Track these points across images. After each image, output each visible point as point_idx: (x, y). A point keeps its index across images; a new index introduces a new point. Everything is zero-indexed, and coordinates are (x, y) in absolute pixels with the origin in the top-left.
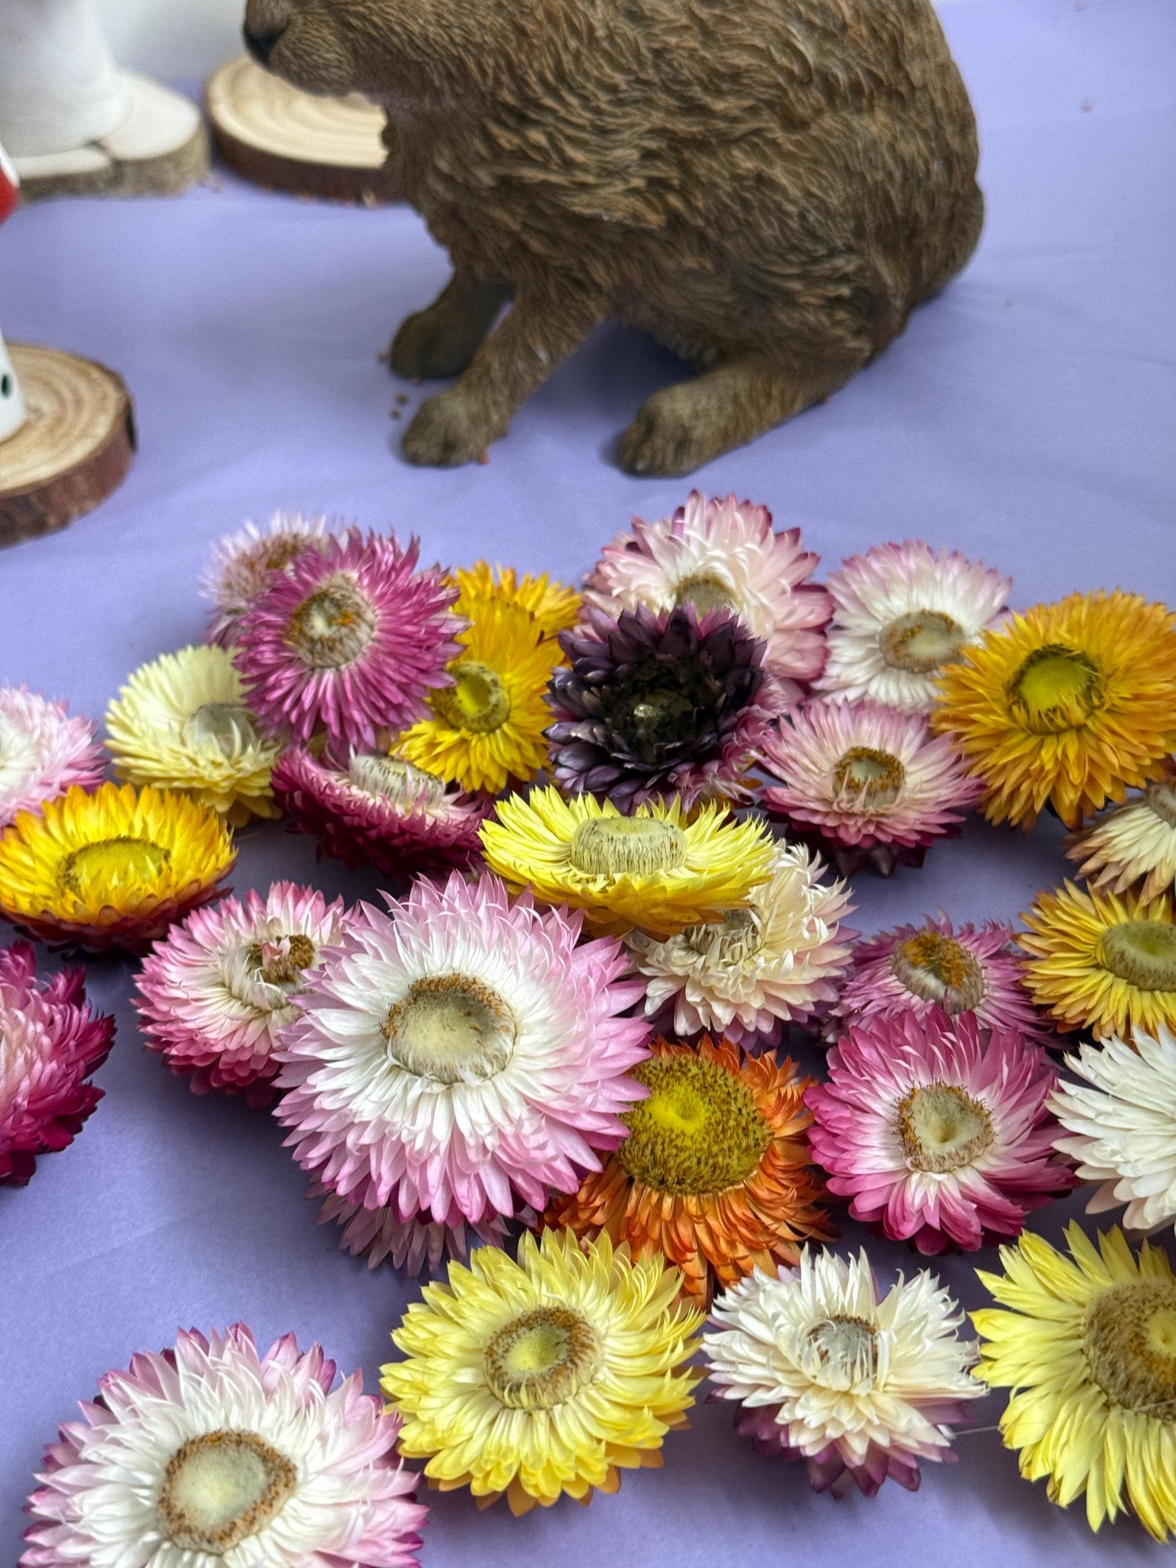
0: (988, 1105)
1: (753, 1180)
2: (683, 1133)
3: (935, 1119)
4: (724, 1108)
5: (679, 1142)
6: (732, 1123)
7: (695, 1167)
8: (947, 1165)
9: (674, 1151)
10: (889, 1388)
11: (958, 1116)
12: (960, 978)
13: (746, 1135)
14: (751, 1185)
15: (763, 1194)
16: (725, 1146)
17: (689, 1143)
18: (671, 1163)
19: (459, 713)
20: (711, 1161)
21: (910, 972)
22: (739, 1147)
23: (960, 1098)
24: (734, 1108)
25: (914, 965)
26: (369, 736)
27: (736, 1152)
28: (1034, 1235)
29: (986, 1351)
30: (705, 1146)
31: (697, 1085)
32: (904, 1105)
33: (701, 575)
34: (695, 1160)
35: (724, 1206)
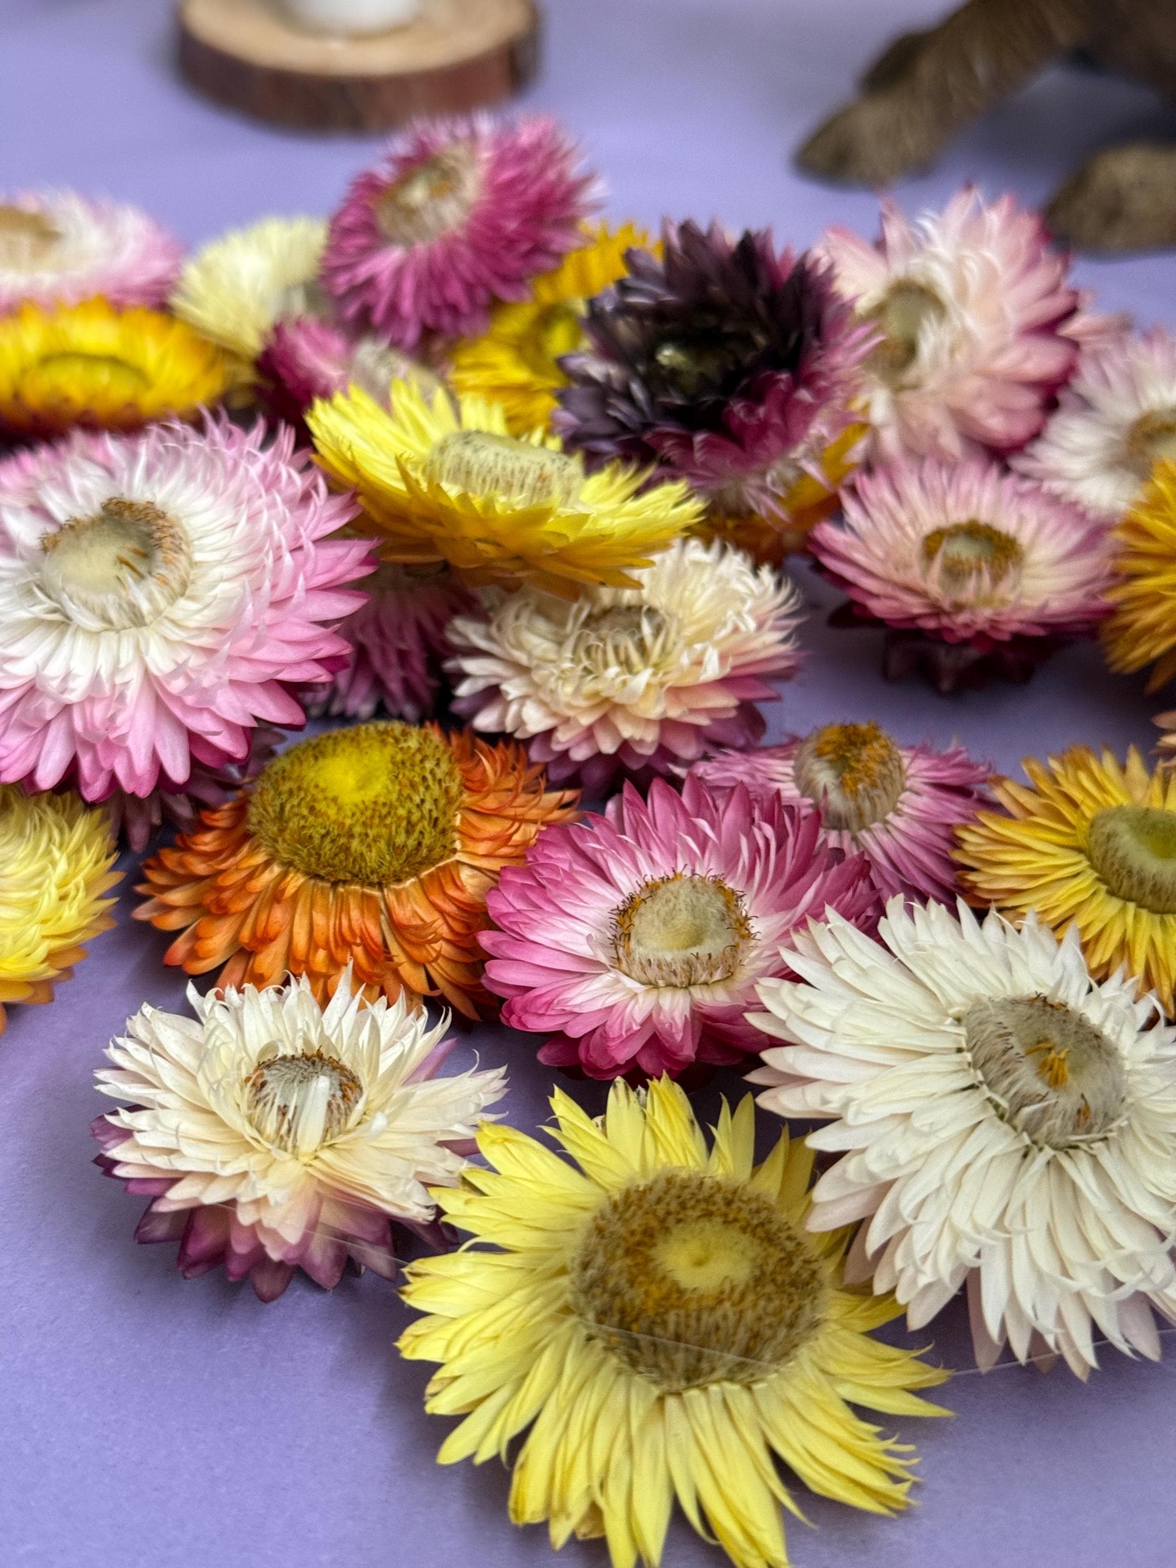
0: (757, 926)
1: (397, 894)
2: (335, 800)
3: (683, 918)
4: (406, 792)
5: (321, 806)
6: (402, 812)
7: (317, 840)
8: (652, 973)
9: (305, 811)
10: (316, 1163)
11: (712, 925)
12: (856, 781)
13: (408, 832)
14: (391, 898)
15: (403, 914)
16: (371, 833)
17: (332, 812)
18: (293, 824)
19: (539, 347)
20: (342, 840)
21: (811, 760)
22: (390, 843)
23: (727, 904)
24: (417, 799)
25: (819, 754)
26: (411, 334)
27: (382, 844)
28: (677, 1088)
29: (479, 1179)
30: (348, 822)
31: (399, 757)
32: (652, 889)
33: (921, 280)
34: (323, 831)
35: (342, 907)
